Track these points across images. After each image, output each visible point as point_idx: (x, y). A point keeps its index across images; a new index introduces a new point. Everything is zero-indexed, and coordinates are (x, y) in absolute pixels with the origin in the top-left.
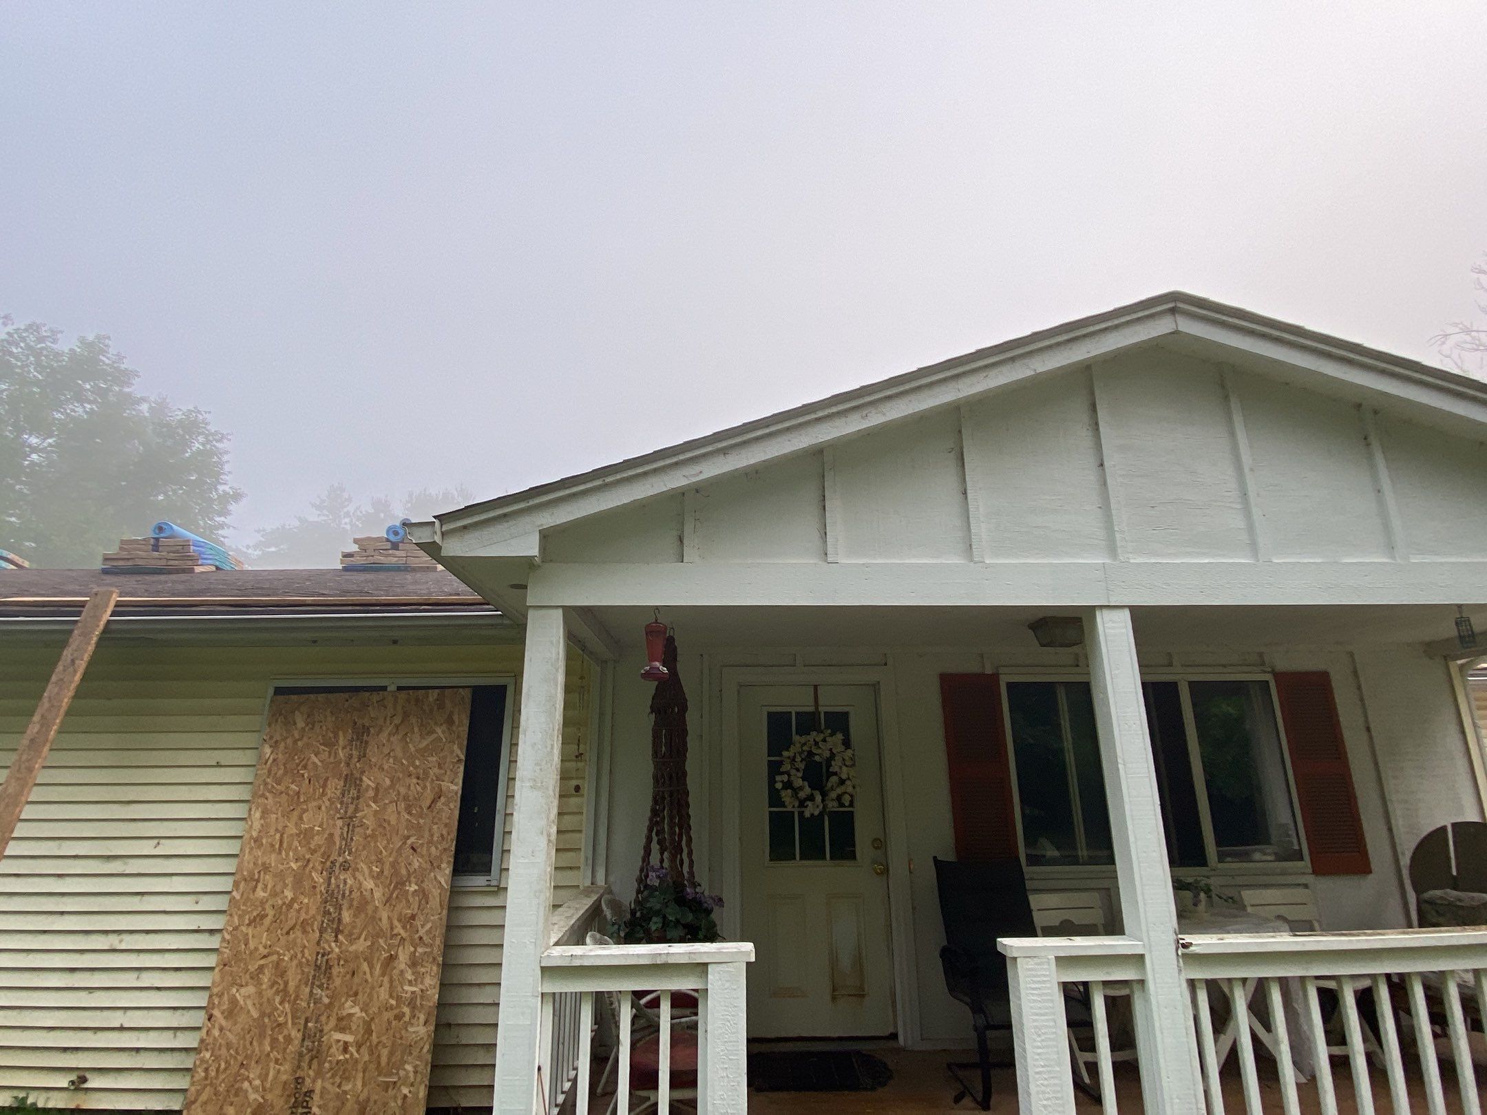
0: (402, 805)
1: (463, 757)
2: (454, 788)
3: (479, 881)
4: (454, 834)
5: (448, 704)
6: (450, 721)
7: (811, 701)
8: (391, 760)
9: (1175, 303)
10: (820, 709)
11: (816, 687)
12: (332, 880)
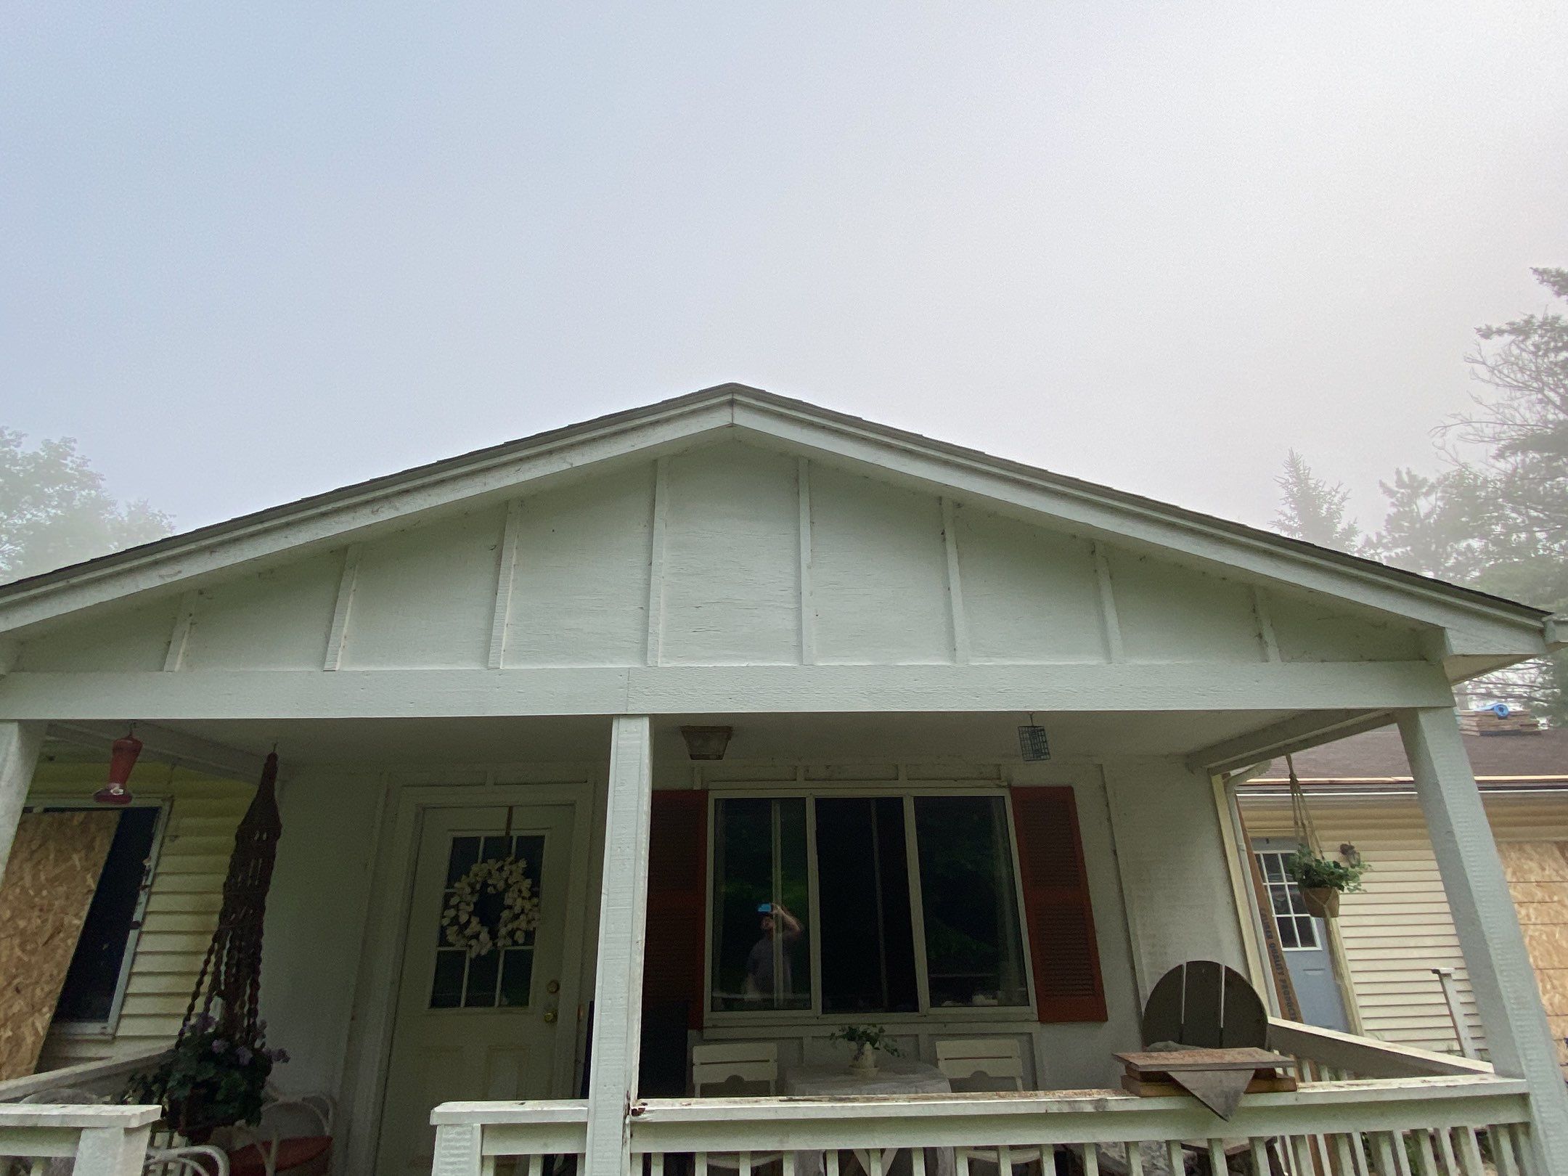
0: (17, 941)
1: (94, 887)
2: (77, 922)
3: (92, 1028)
4: (64, 974)
5: (93, 827)
6: (90, 847)
7: (503, 826)
8: (18, 890)
9: (732, 395)
10: (512, 833)
11: (511, 809)
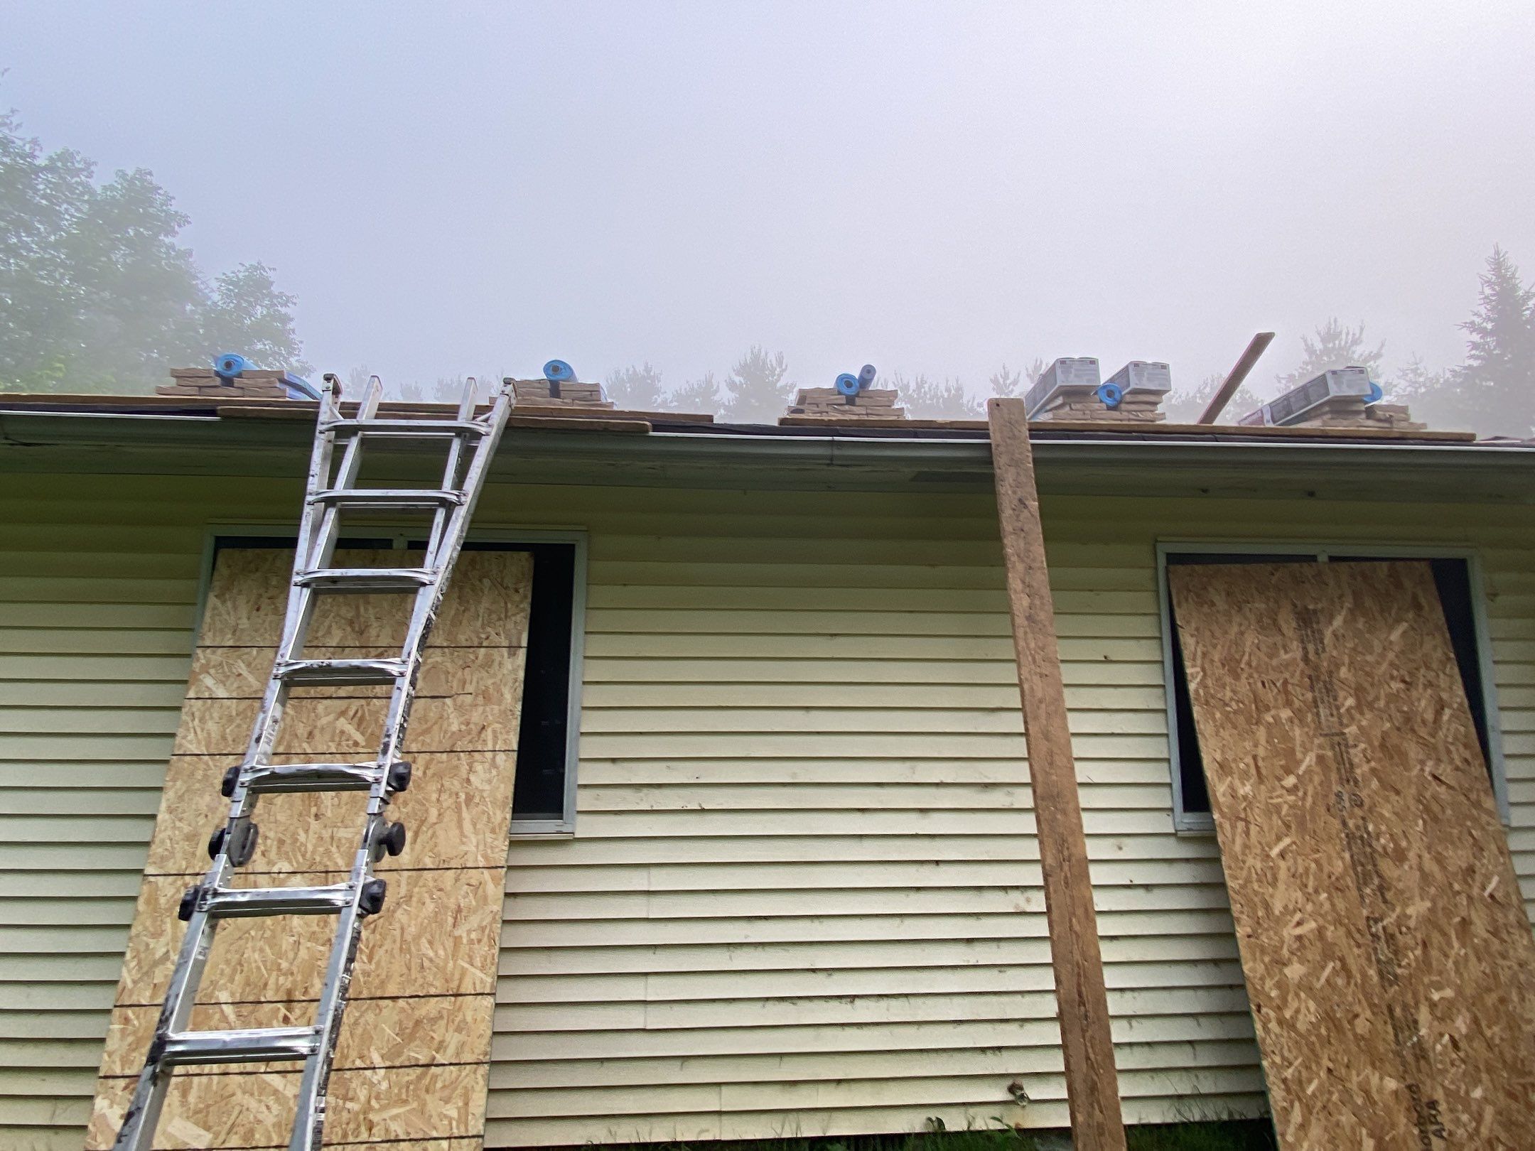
6: (1417, 607)
12: (1348, 820)
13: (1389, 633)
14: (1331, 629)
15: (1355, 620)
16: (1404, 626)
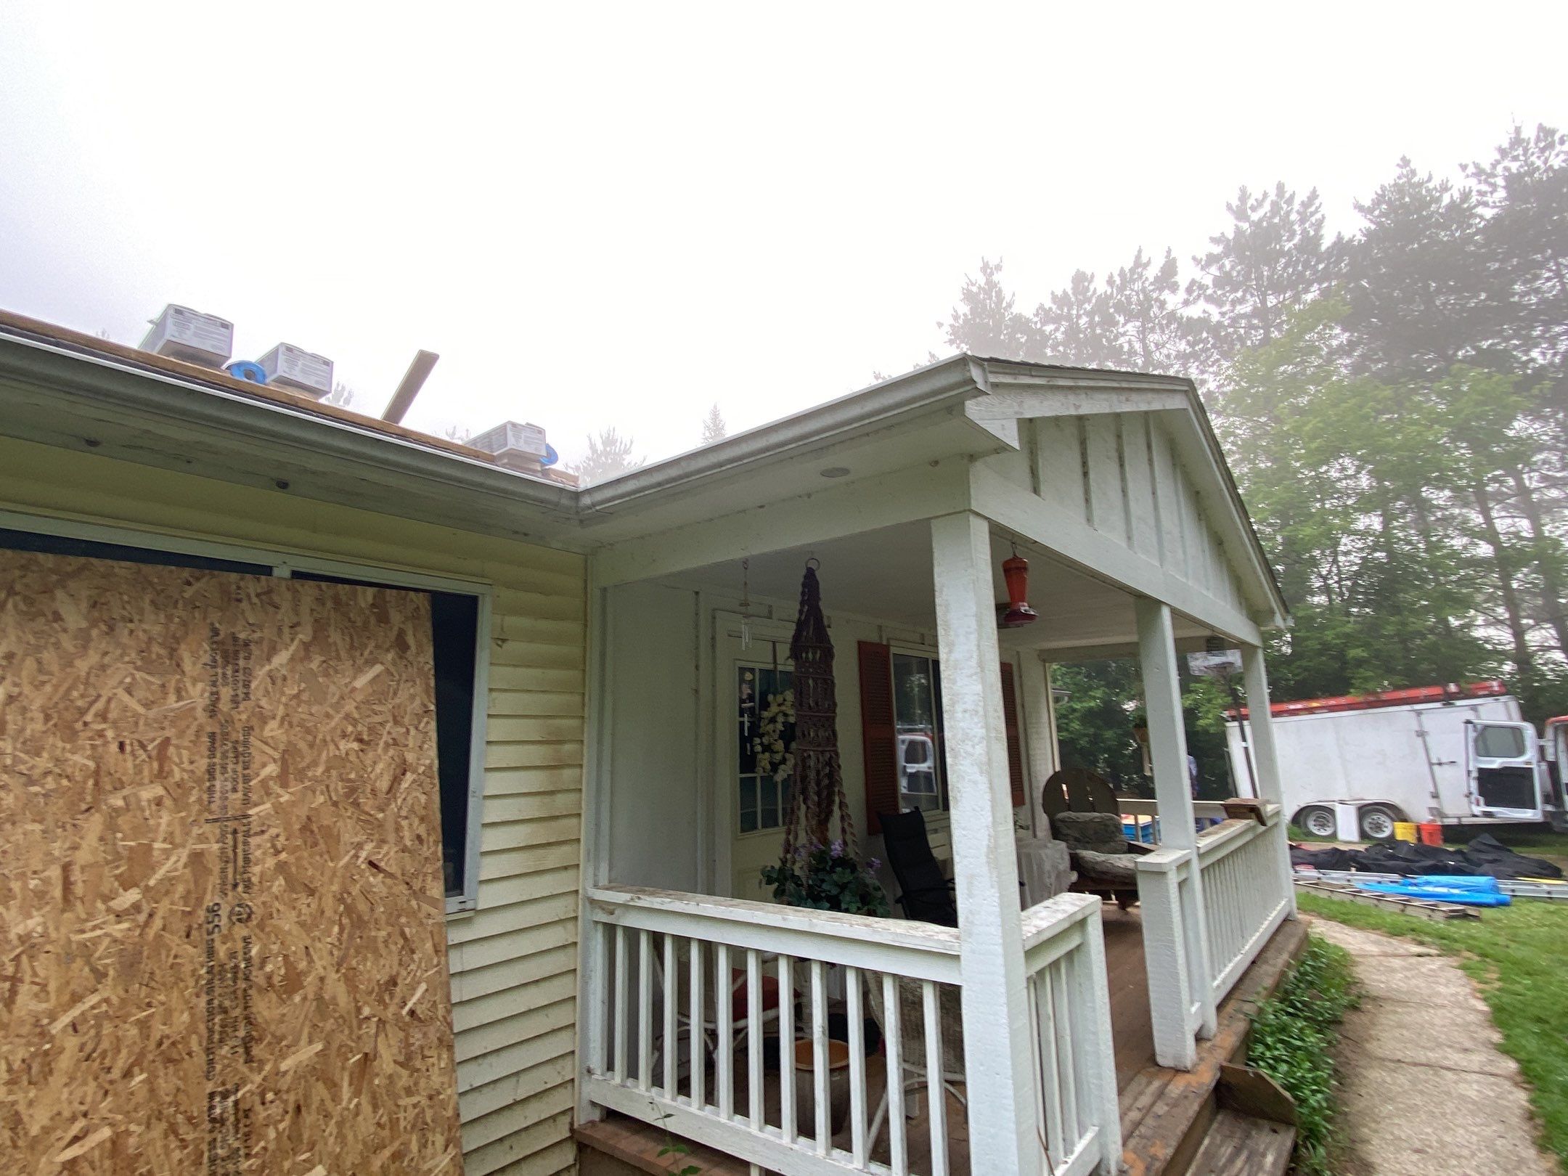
1: (432, 707)
3: (458, 903)
5: (396, 617)
6: (402, 645)
7: (770, 659)
10: (777, 667)
11: (774, 643)
12: (217, 944)
13: (355, 678)
14: (267, 668)
15: (307, 657)
16: (378, 668)
